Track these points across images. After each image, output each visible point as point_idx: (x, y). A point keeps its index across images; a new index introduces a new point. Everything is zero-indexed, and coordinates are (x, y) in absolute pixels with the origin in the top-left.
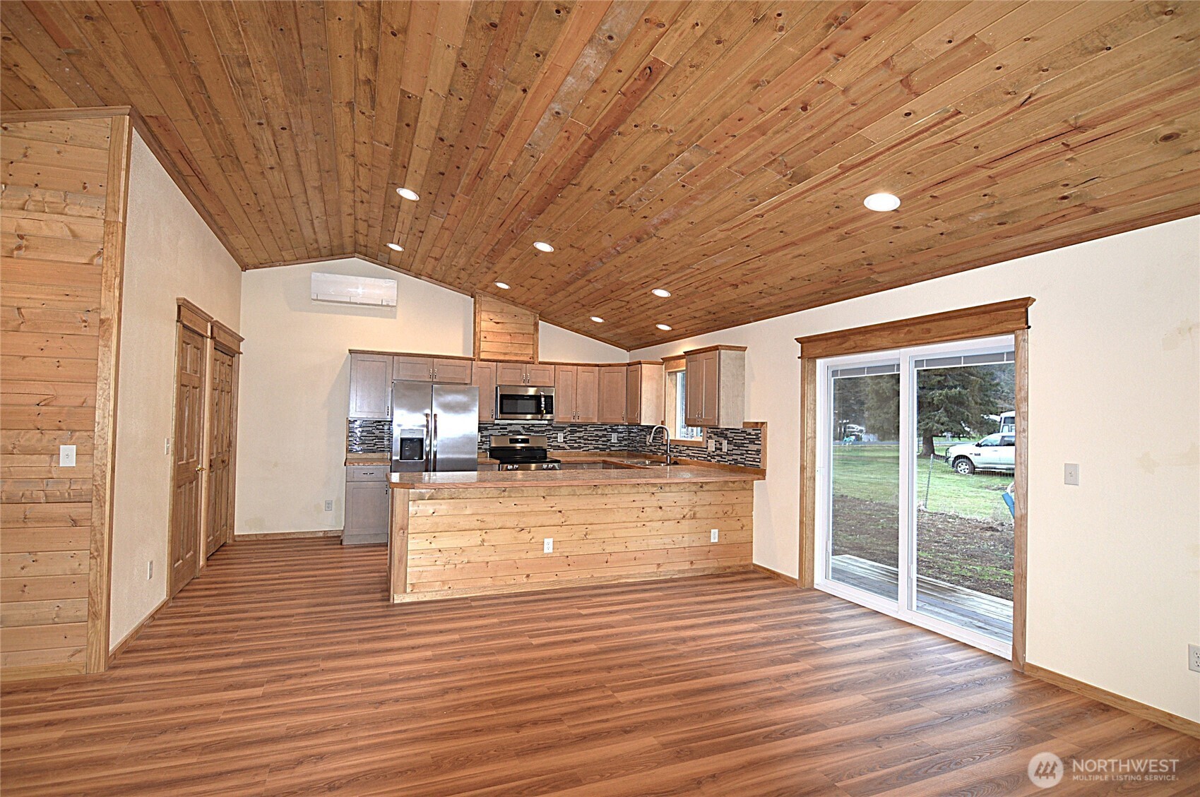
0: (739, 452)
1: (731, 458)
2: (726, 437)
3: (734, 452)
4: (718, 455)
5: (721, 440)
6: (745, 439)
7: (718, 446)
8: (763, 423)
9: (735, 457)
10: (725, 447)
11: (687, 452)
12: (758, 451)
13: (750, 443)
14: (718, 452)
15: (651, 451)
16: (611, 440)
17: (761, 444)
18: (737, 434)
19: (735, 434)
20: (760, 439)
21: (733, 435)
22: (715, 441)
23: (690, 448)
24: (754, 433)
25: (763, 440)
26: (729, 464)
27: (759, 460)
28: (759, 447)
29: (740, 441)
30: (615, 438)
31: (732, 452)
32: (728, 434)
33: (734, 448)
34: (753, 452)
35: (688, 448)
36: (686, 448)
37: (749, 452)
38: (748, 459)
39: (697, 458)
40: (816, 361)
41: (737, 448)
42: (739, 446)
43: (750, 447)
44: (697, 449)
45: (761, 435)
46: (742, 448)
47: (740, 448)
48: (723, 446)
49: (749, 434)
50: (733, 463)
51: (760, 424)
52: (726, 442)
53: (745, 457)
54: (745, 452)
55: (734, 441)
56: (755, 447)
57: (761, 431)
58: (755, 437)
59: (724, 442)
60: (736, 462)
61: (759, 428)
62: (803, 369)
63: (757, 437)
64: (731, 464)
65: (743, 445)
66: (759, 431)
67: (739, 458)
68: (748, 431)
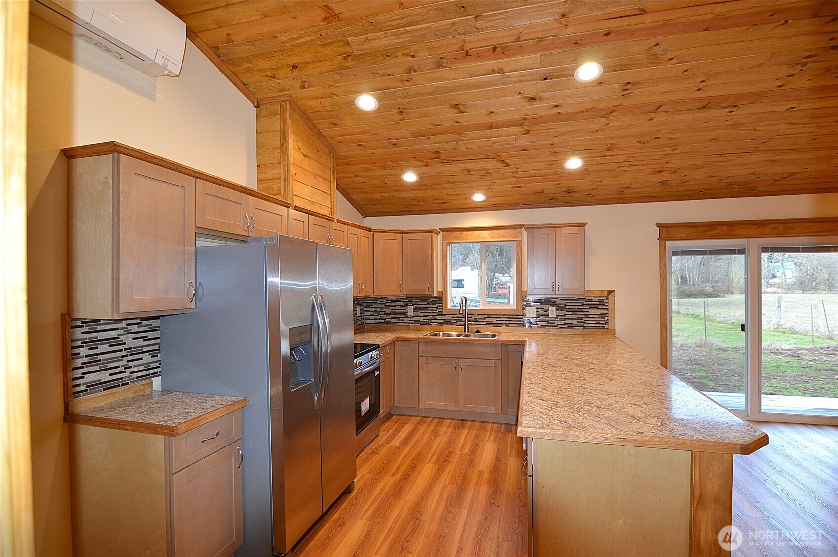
0: (575, 317)
1: (563, 322)
2: (554, 304)
3: (567, 317)
4: (540, 321)
5: (546, 307)
6: (583, 304)
7: (541, 312)
8: (610, 292)
9: (567, 321)
10: (553, 312)
11: (487, 320)
12: (603, 315)
13: (591, 308)
14: (541, 318)
15: (418, 322)
16: (407, 312)
17: (607, 309)
18: (571, 302)
19: (568, 301)
20: (606, 304)
21: (564, 302)
22: (537, 308)
23: (492, 316)
24: (597, 299)
25: (611, 305)
26: (561, 327)
27: (604, 322)
28: (605, 311)
29: (576, 307)
30: (410, 310)
31: (564, 317)
32: (558, 301)
33: (567, 313)
34: (596, 316)
35: (489, 316)
36: (486, 316)
37: (590, 316)
38: (589, 322)
39: (507, 325)
40: (667, 242)
41: (571, 313)
42: (574, 312)
43: (592, 311)
44: (505, 316)
45: (607, 301)
46: (580, 313)
47: (577, 313)
48: (550, 312)
49: (591, 301)
50: (566, 326)
51: (606, 292)
52: (555, 308)
53: (583, 320)
54: (584, 316)
55: (567, 307)
56: (599, 312)
57: (607, 298)
58: (598, 303)
59: (551, 308)
60: (571, 326)
61: (605, 295)
62: (663, 248)
63: (602, 303)
64: (563, 328)
65: (580, 310)
66: (605, 298)
67: (575, 322)
68: (588, 298)
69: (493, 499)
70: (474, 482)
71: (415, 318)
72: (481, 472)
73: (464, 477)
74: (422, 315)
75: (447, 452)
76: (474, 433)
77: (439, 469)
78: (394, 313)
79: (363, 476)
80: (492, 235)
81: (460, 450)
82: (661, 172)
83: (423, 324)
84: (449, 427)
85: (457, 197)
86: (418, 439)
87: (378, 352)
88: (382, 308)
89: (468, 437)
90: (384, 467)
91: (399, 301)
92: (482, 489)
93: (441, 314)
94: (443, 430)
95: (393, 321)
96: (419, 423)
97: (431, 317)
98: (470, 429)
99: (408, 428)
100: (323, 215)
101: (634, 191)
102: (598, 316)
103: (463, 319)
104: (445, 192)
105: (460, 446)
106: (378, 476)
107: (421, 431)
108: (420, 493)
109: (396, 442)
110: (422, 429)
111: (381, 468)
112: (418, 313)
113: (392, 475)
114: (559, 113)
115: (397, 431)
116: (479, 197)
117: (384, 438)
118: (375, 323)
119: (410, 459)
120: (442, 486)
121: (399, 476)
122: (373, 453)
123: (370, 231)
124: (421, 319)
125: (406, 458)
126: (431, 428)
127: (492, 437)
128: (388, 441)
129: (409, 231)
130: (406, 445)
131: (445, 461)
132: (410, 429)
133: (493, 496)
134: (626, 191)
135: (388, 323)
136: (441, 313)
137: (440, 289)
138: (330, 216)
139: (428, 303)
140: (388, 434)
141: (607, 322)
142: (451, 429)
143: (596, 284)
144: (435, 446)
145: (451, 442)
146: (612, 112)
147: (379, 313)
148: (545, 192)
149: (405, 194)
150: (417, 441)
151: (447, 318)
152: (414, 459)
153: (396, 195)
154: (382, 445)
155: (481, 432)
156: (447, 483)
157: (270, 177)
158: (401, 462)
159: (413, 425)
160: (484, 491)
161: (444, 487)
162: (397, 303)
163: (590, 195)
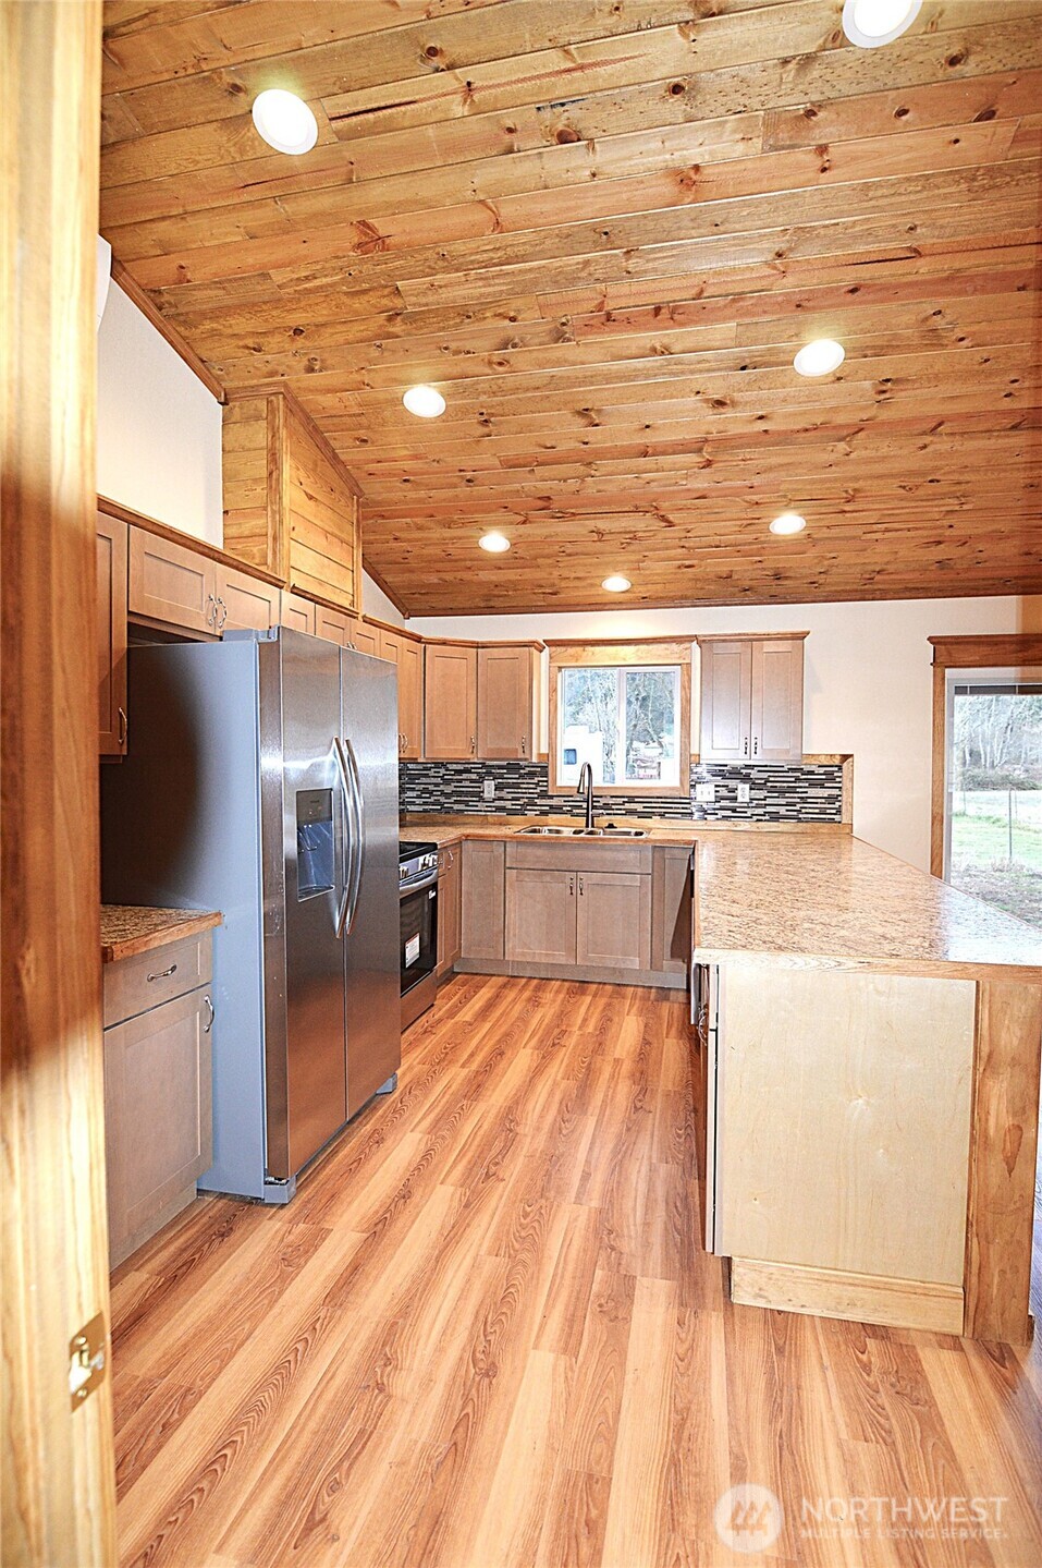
0: (783, 801)
1: (761, 811)
2: (746, 778)
3: (769, 801)
4: (722, 809)
5: (732, 784)
6: (798, 779)
7: (724, 792)
8: (845, 757)
9: (769, 809)
10: (744, 792)
11: (627, 806)
12: (832, 799)
13: (811, 786)
14: (724, 803)
15: (502, 809)
16: (483, 792)
17: (840, 788)
18: (776, 774)
19: (771, 774)
20: (838, 780)
21: (765, 775)
22: (716, 786)
23: (636, 800)
24: (822, 770)
25: (846, 784)
26: (758, 820)
27: (834, 811)
28: (836, 792)
29: (785, 784)
30: (489, 789)
31: (763, 802)
32: (754, 774)
33: (769, 795)
34: (819, 800)
35: (631, 799)
36: (626, 800)
37: (809, 800)
38: (807, 810)
39: (662, 815)
40: (947, 670)
41: (776, 795)
42: (782, 792)
43: (812, 792)
44: (660, 800)
45: (840, 774)
46: (792, 795)
47: (787, 795)
48: (739, 793)
49: (812, 773)
50: (767, 818)
51: (839, 758)
52: (747, 786)
53: (797, 808)
54: (798, 800)
55: (769, 784)
56: (826, 793)
57: (840, 768)
58: (824, 777)
59: (741, 786)
60: (775, 817)
61: (837, 763)
62: (939, 681)
63: (830, 777)
64: (761, 820)
65: (793, 790)
66: (836, 769)
67: (782, 811)
68: (806, 768)
69: (640, 1101)
70: (606, 1075)
71: (497, 803)
72: (617, 1061)
73: (588, 1068)
74: (510, 796)
75: (557, 1031)
76: (602, 1002)
77: (544, 1057)
78: (460, 794)
79: (410, 1068)
80: (639, 653)
81: (580, 1028)
82: (940, 543)
83: (512, 812)
84: (558, 992)
85: (577, 583)
86: (504, 1011)
87: (436, 857)
88: (437, 785)
89: (592, 1008)
90: (447, 1053)
91: (467, 771)
92: (620, 1087)
93: (544, 795)
94: (547, 996)
95: (456, 807)
96: (504, 986)
97: (526, 800)
98: (595, 996)
99: (485, 994)
100: (339, 606)
101: (892, 577)
102: (823, 800)
103: (585, 805)
104: (556, 573)
105: (579, 1022)
106: (437, 1067)
107: (509, 999)
108: (513, 1093)
109: (467, 1014)
110: (511, 995)
111: (442, 1056)
112: (503, 794)
113: (463, 1066)
114: (766, 431)
115: (467, 999)
116: (616, 583)
117: (444, 1009)
118: (425, 811)
119: (492, 1042)
120: (550, 1082)
121: (474, 1066)
122: (425, 1032)
123: (419, 642)
124: (508, 804)
125: (486, 1040)
126: (527, 994)
127: (635, 1008)
128: (452, 1014)
129: (490, 642)
130: (484, 1020)
131: (554, 1045)
132: (489, 995)
133: (641, 1097)
134: (878, 577)
135: (448, 811)
136: (544, 793)
137: (544, 750)
138: (351, 608)
139: (521, 776)
140: (450, 1004)
141: (839, 812)
142: (561, 996)
143: (821, 742)
144: (534, 1022)
145: (562, 1015)
146: (857, 432)
147: (431, 793)
148: (735, 577)
149: (484, 576)
150: (502, 1014)
151: (554, 802)
152: (499, 1041)
153: (467, 576)
154: (440, 1021)
155: (615, 1000)
156: (558, 1078)
157: (246, 533)
158: (477, 1047)
159: (493, 990)
160: (624, 1090)
161: (555, 1083)
162: (465, 776)
163: (814, 583)
